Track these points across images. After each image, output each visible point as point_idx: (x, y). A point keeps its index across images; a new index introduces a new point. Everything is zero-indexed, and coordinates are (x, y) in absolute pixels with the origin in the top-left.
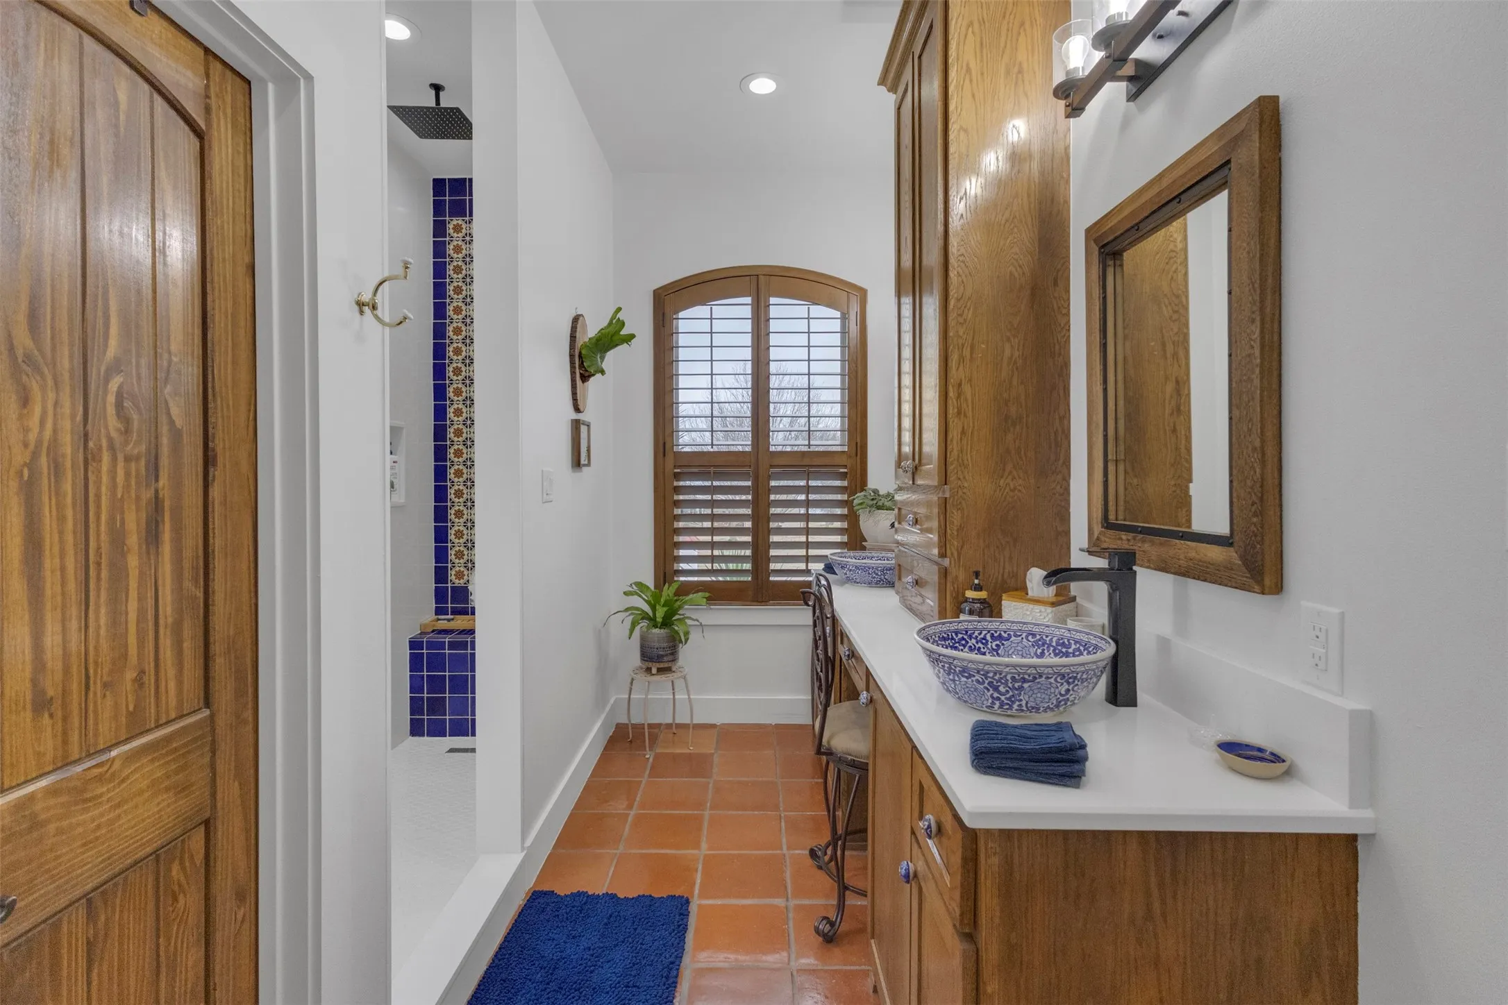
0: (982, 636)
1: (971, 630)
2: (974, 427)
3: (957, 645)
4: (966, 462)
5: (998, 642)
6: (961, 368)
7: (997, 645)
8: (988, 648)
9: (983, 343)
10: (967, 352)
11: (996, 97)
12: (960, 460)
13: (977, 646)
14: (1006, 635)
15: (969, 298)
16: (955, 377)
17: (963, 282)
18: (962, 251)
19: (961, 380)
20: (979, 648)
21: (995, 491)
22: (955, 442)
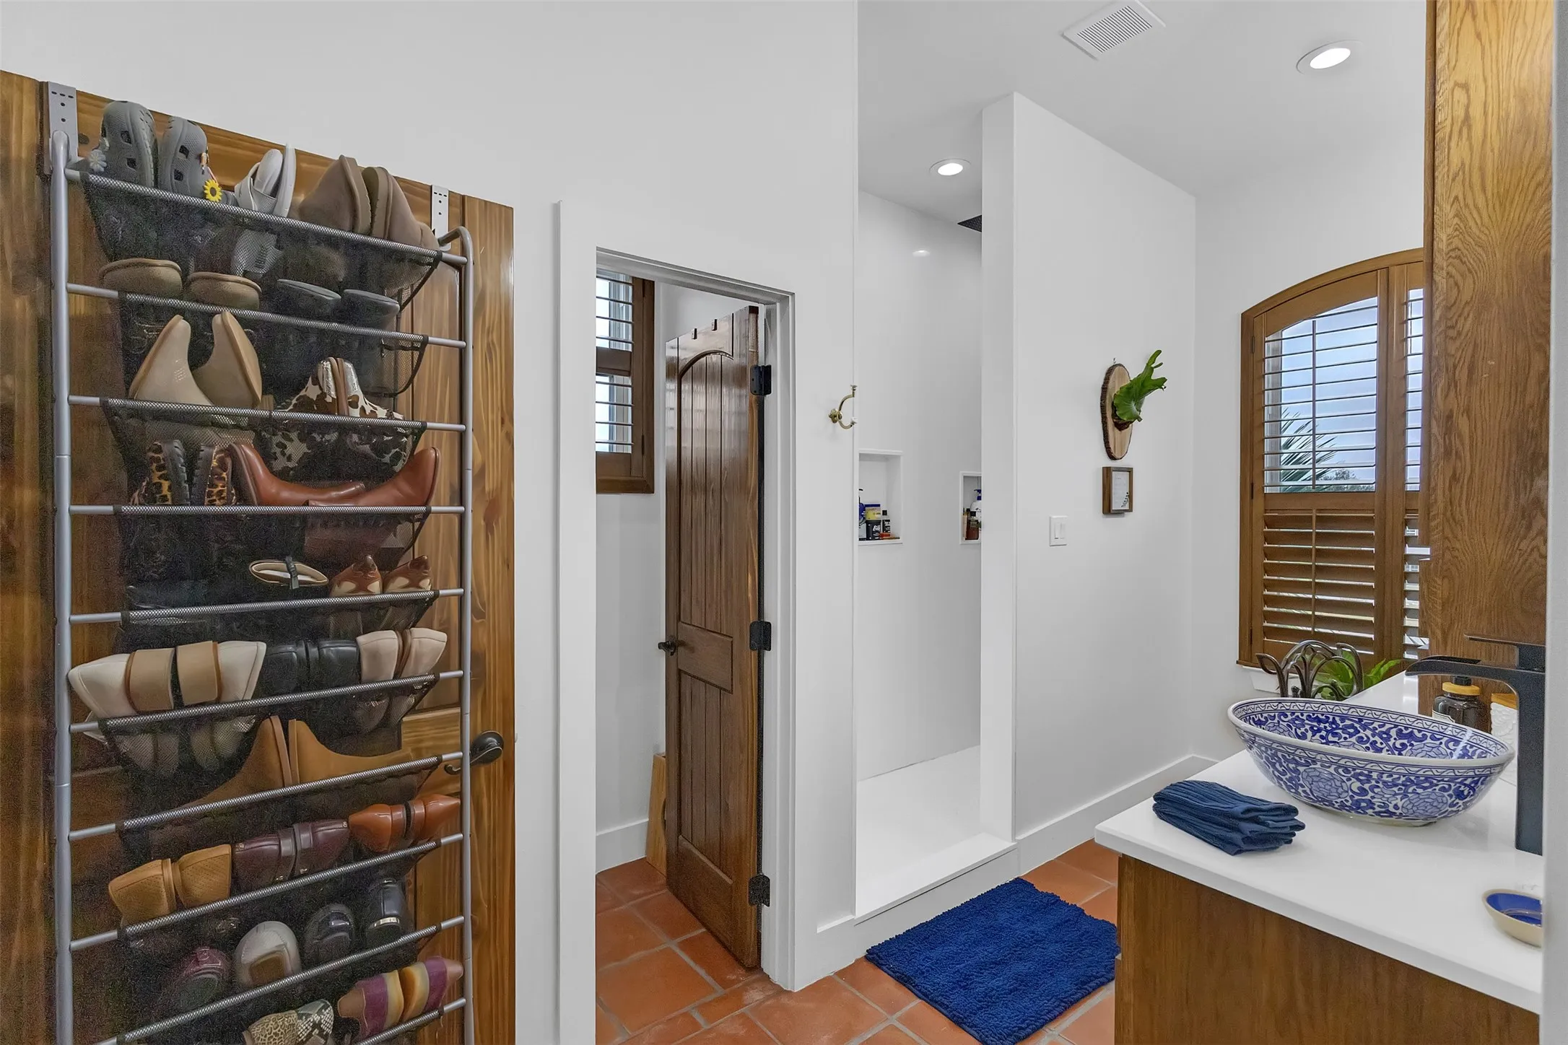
0: (1384, 729)
1: (1368, 718)
2: (1472, 471)
3: (1340, 731)
4: (1458, 516)
5: (1405, 741)
6: (1452, 394)
7: (1403, 744)
8: (1388, 745)
9: (1491, 358)
10: (1462, 375)
11: (1521, 21)
12: (1449, 514)
13: (1372, 739)
14: (1419, 735)
15: (1467, 303)
16: (1442, 407)
17: (1456, 284)
18: (1456, 242)
19: (1451, 411)
20: (1376, 742)
21: (1511, 556)
22: (1440, 492)
